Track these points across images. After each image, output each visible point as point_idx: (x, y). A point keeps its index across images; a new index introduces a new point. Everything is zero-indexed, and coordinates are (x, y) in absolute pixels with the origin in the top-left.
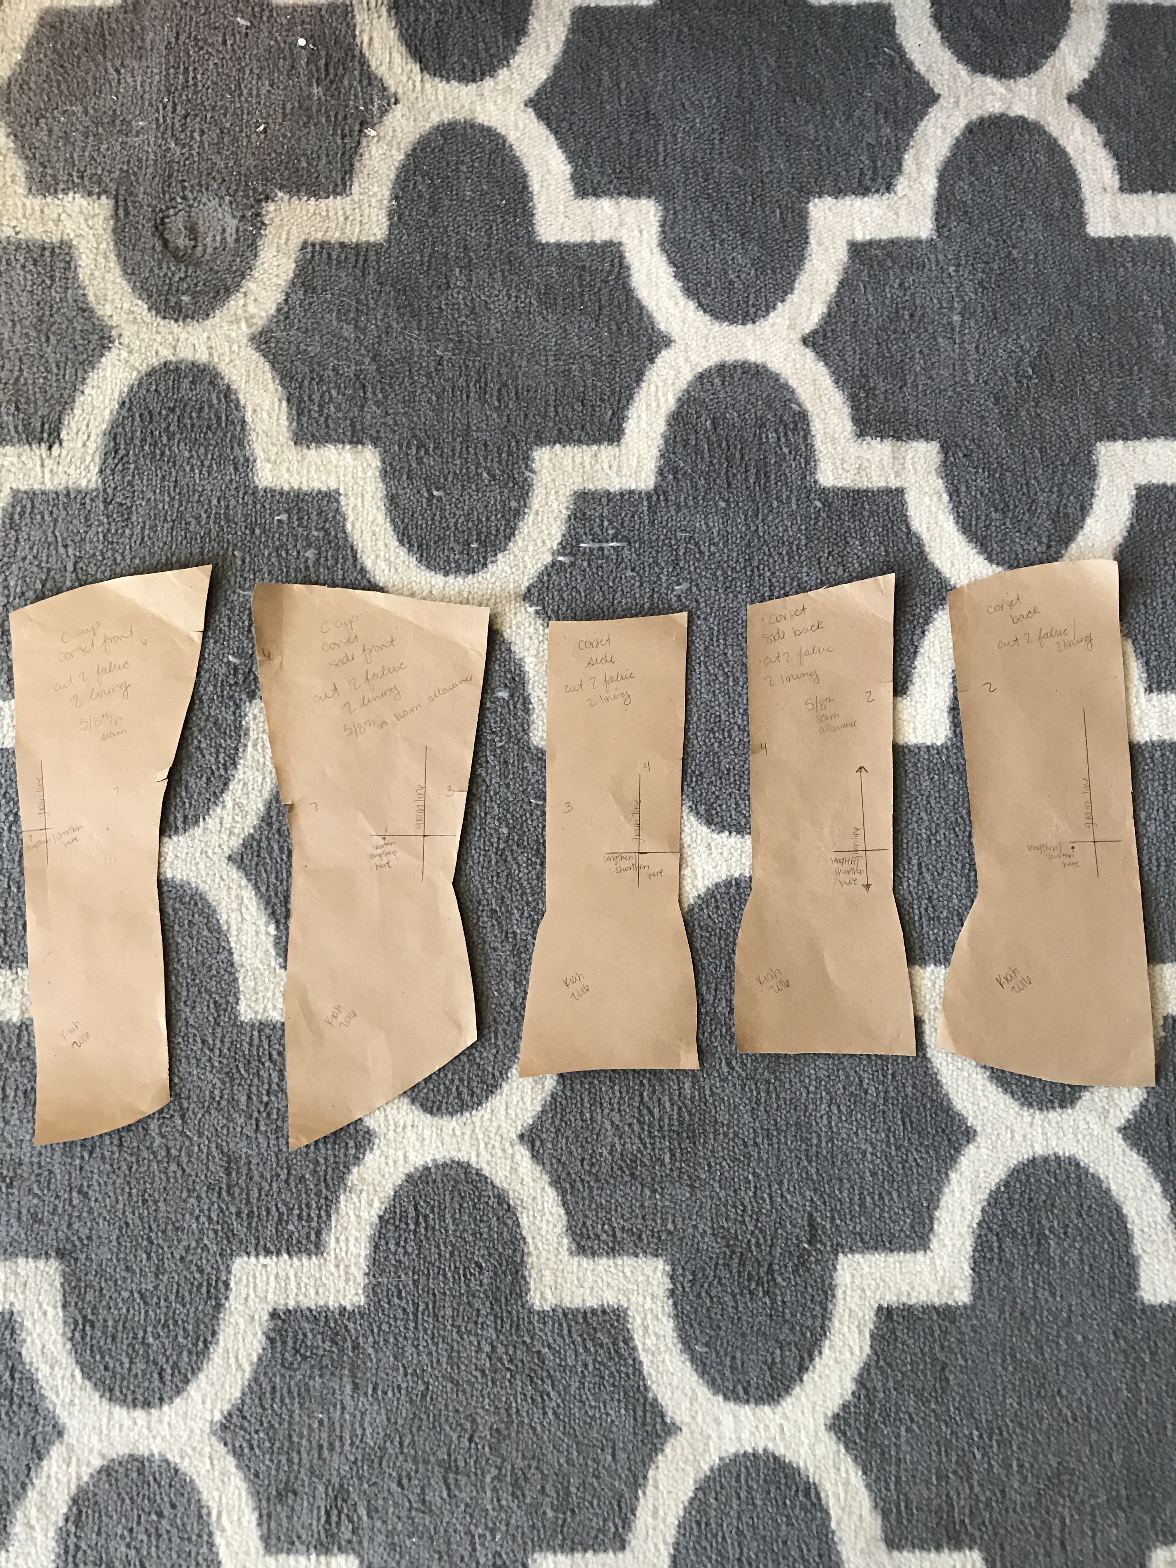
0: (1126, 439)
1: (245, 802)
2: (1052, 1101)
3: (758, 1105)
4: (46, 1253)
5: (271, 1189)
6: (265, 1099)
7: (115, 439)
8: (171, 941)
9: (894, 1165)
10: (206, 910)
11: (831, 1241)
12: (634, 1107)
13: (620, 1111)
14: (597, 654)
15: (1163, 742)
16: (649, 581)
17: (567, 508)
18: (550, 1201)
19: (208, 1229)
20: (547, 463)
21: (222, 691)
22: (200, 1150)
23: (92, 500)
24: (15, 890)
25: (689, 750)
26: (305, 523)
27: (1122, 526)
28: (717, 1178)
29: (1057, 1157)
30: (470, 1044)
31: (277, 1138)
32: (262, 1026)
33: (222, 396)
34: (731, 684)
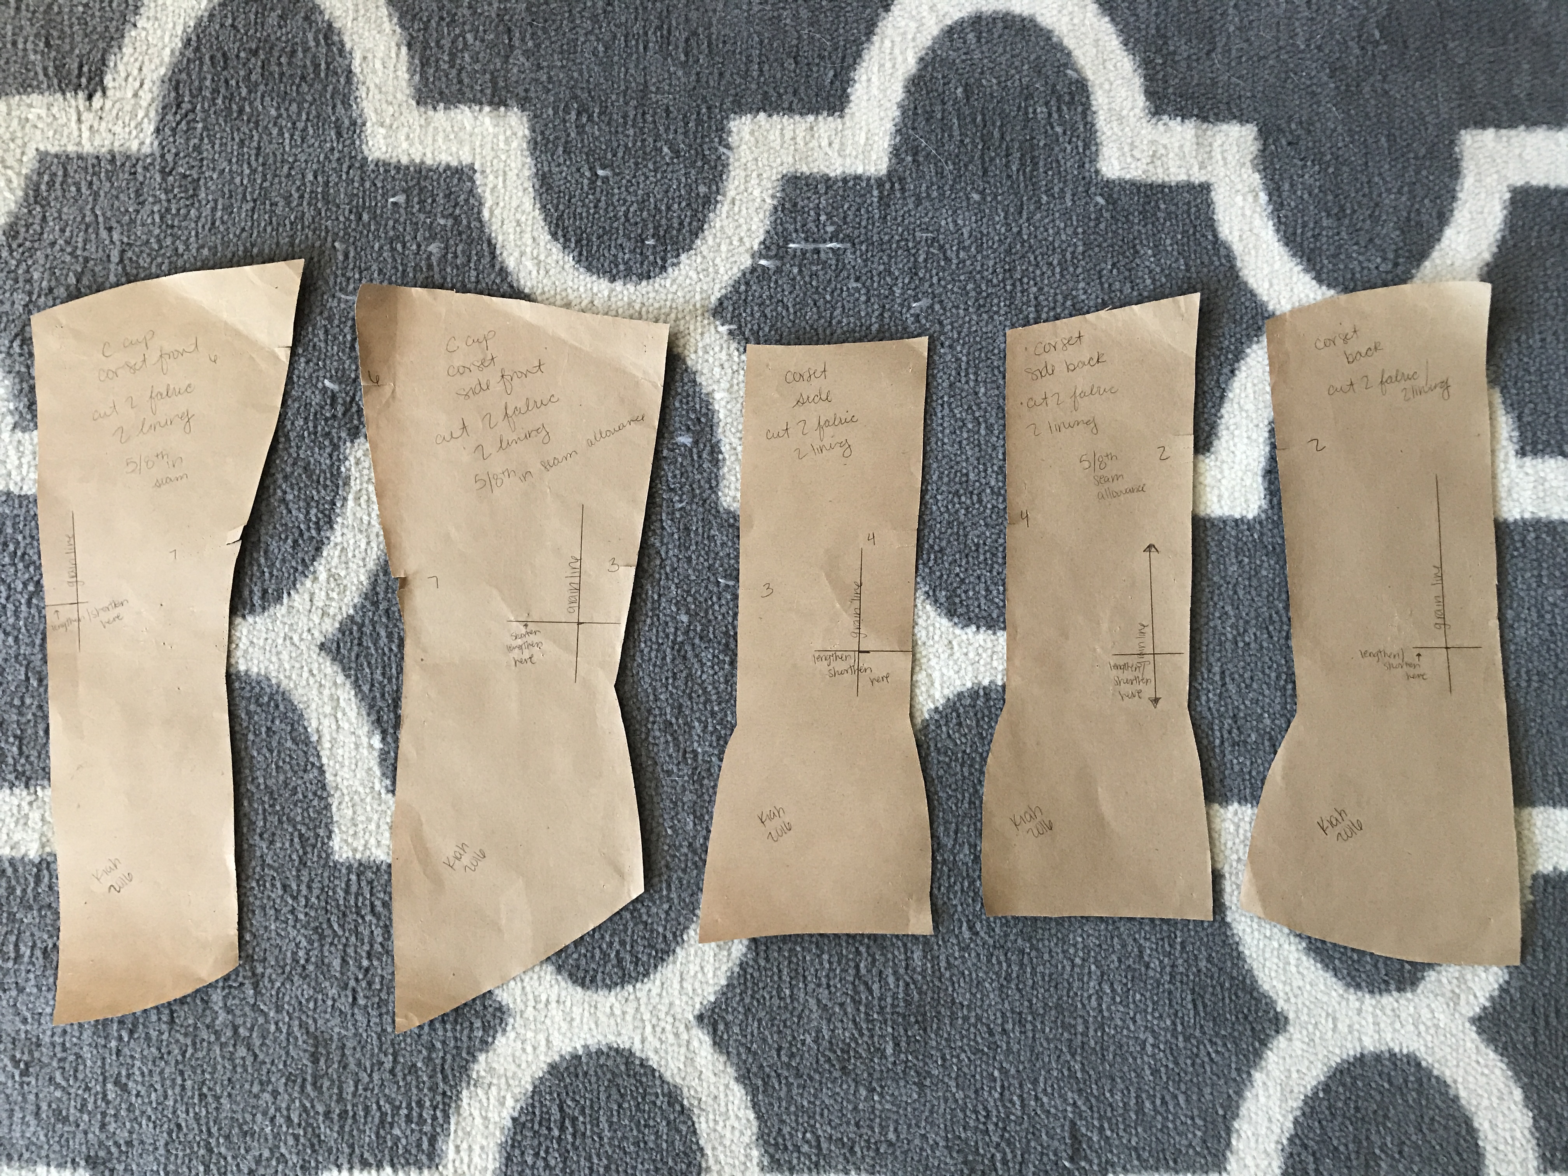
0: (1498, 127)
1: (343, 573)
2: (1386, 983)
3: (1009, 982)
4: (73, 1161)
5: (372, 1081)
6: (365, 963)
7: (176, 89)
8: (243, 754)
9: (1181, 1062)
10: (290, 714)
11: (1099, 1157)
12: (847, 982)
13: (828, 986)
14: (808, 389)
15: (1539, 521)
16: (878, 296)
17: (773, 197)
18: (736, 1102)
19: (286, 1133)
20: (747, 137)
21: (315, 427)
22: (278, 1029)
23: (146, 169)
24: (35, 684)
25: (927, 518)
26: (428, 208)
27: (1492, 239)
28: (953, 1075)
29: (1392, 1055)
30: (634, 897)
31: (381, 1015)
32: (362, 868)
33: (321, 37)
34: (983, 432)
